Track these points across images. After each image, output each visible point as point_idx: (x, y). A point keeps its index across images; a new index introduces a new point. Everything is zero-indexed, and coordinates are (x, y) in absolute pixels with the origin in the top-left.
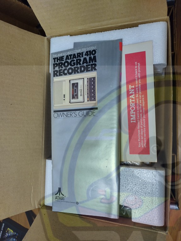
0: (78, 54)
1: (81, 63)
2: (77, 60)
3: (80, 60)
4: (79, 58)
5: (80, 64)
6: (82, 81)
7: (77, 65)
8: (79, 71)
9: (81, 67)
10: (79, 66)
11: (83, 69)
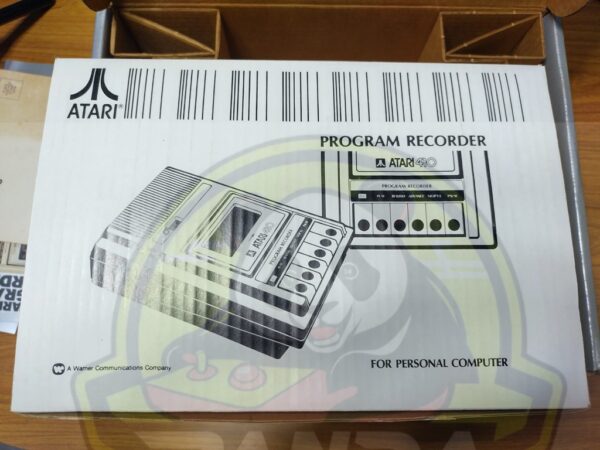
0: (9, 309)
1: (5, 293)
2: (13, 298)
3: (7, 297)
4: (8, 301)
5: (9, 291)
6: (11, 262)
7: (14, 291)
8: (13, 280)
9: (8, 285)
10: (12, 288)
11: (6, 281)
